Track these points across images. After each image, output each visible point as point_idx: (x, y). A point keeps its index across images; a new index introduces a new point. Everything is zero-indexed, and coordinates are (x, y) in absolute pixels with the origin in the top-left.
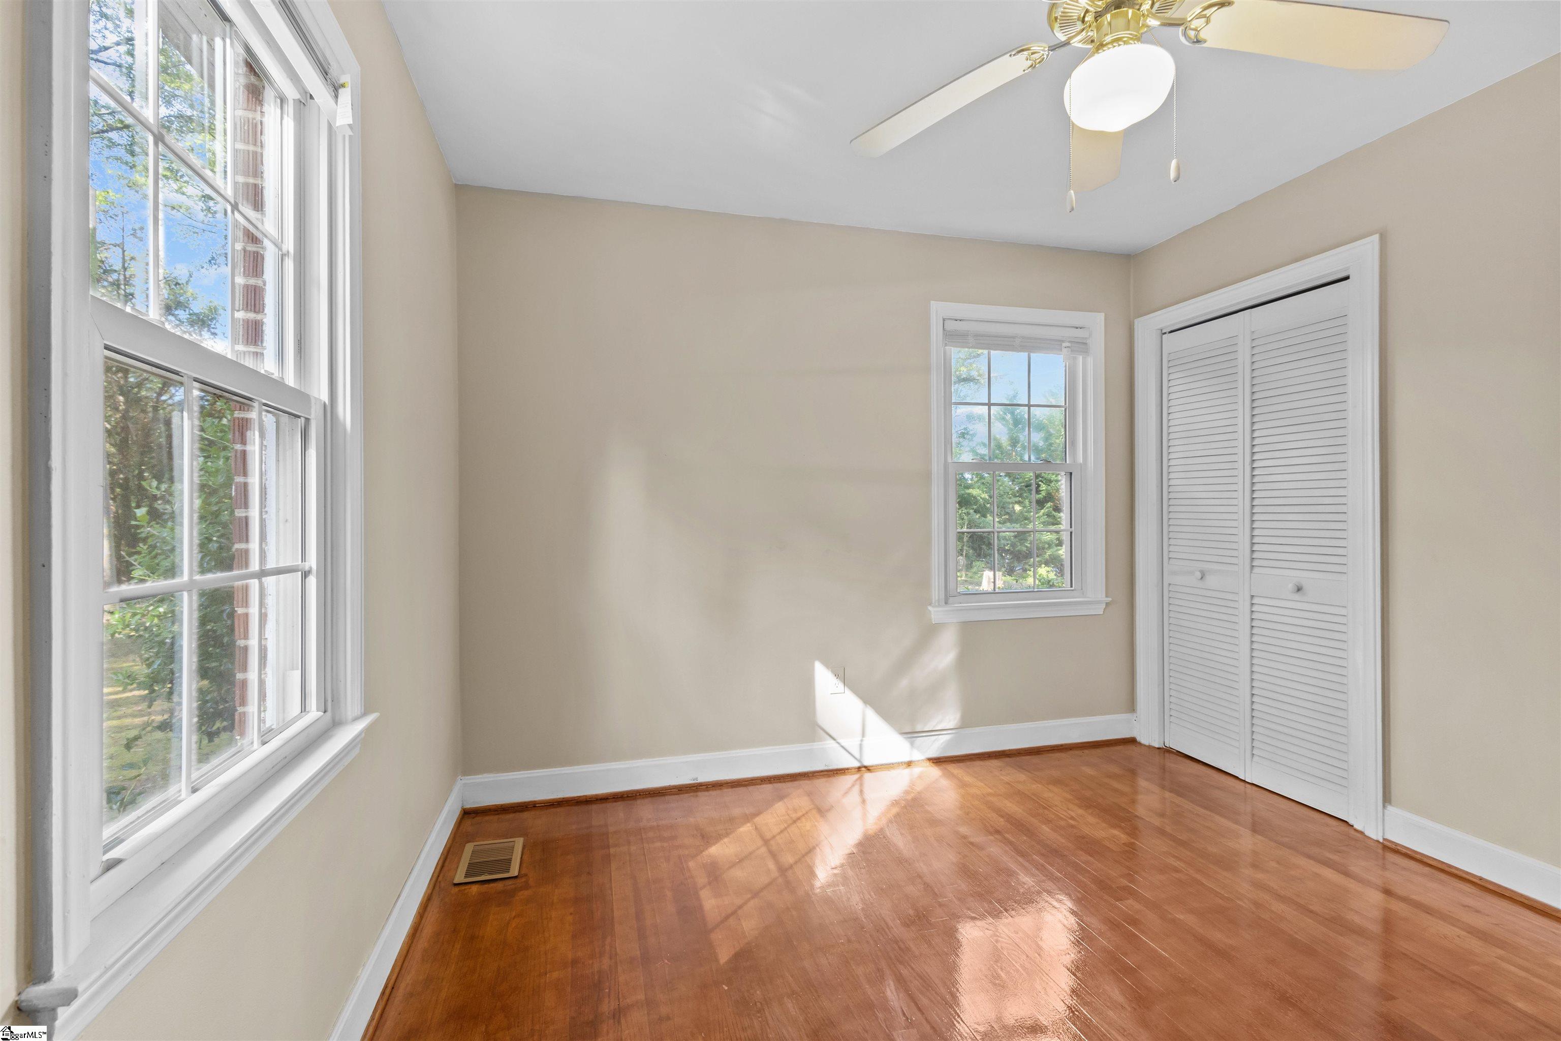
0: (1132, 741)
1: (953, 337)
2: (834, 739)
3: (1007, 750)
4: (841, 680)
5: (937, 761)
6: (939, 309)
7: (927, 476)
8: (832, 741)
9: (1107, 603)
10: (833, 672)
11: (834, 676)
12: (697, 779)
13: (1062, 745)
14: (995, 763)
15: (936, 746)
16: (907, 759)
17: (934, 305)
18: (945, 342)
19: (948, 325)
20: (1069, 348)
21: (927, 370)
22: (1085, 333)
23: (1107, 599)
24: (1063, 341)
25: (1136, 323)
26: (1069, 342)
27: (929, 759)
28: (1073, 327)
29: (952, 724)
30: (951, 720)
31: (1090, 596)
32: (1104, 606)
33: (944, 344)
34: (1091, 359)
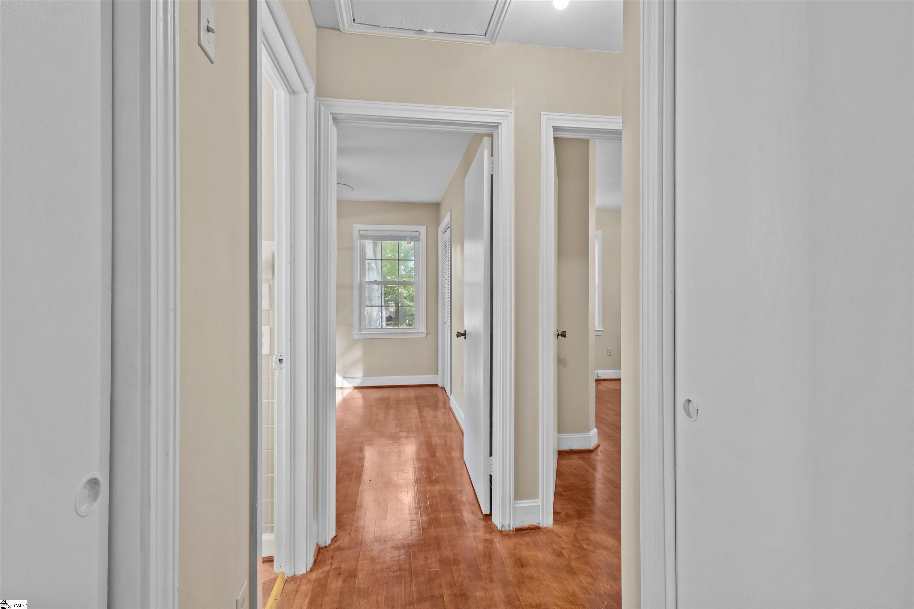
0: (436, 385)
1: (362, 237)
5: (356, 388)
6: (357, 227)
7: (352, 286)
14: (374, 389)
15: (358, 382)
17: (355, 226)
18: (359, 238)
19: (362, 232)
20: (410, 239)
21: (353, 248)
22: (418, 233)
23: (427, 332)
24: (408, 237)
25: (439, 229)
26: (411, 237)
27: (354, 387)
28: (413, 231)
29: (361, 375)
30: (360, 374)
31: (421, 331)
32: (425, 334)
33: (359, 239)
34: (420, 243)
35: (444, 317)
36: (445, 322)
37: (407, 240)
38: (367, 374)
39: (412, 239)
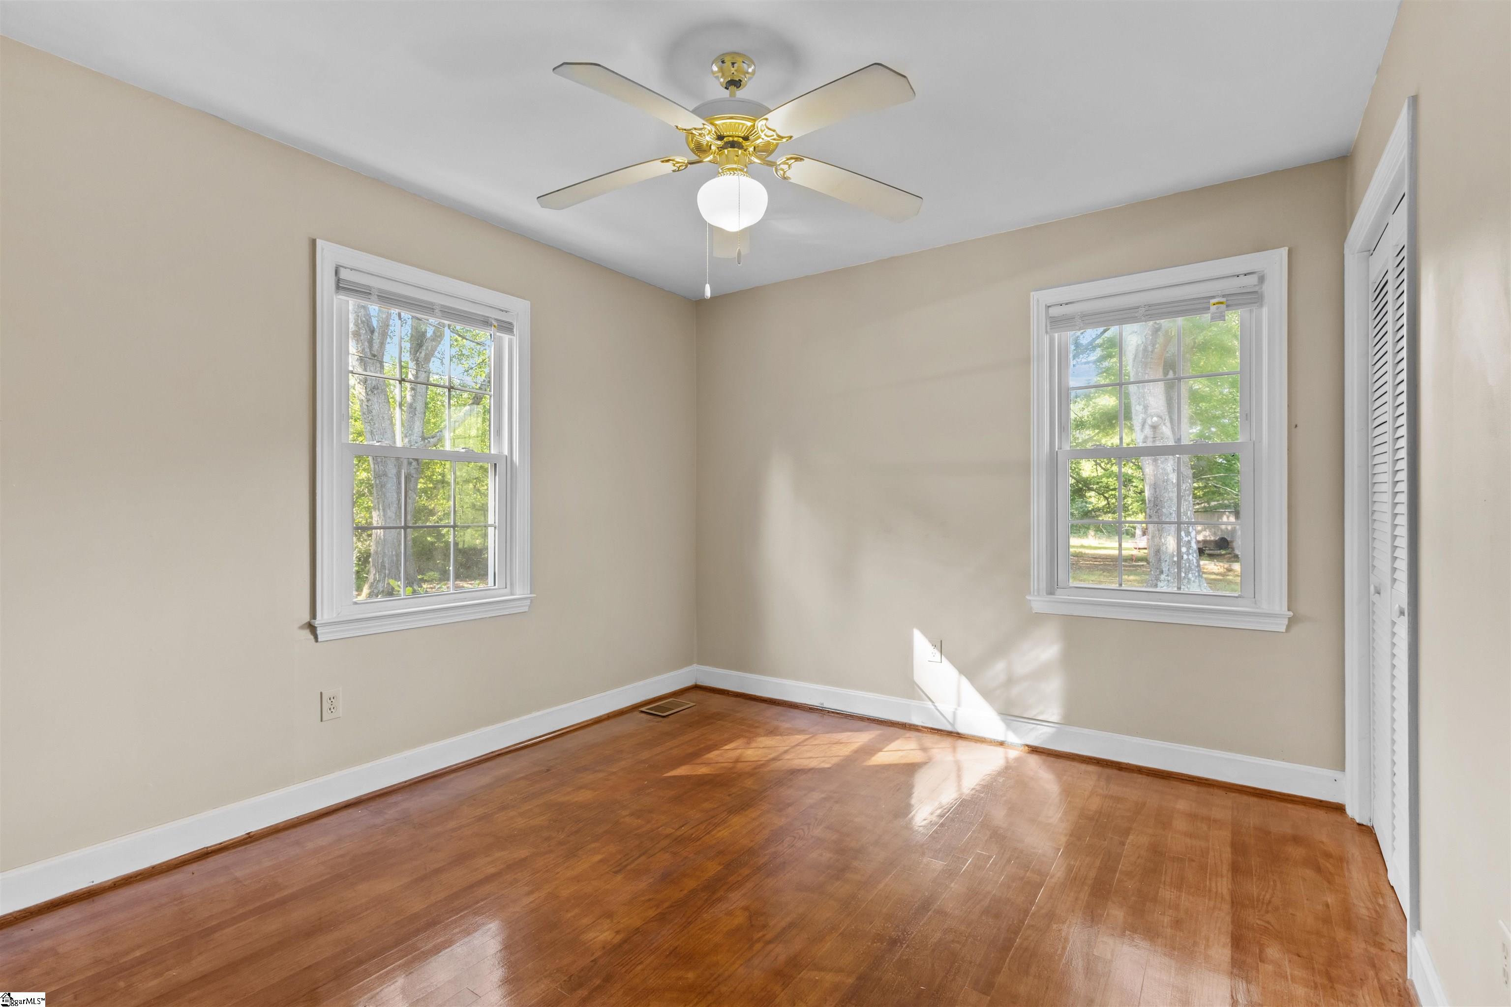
0: (1339, 809)
1: (1057, 323)
2: (933, 702)
3: (1124, 763)
4: (938, 650)
5: (1034, 750)
6: (1040, 299)
7: (1025, 468)
8: (930, 703)
9: (1289, 618)
10: (930, 641)
11: (931, 645)
12: (823, 704)
13: (1207, 780)
14: (1091, 768)
15: (1039, 736)
16: (1001, 738)
17: (1034, 296)
18: (1048, 330)
19: (1054, 312)
20: (1221, 303)
21: (1027, 361)
22: (1253, 280)
23: (1291, 614)
24: (1213, 297)
25: (1345, 246)
26: (1224, 296)
27: (1028, 746)
28: (1234, 276)
29: (1055, 718)
30: (1053, 713)
31: (1265, 607)
32: (1286, 622)
33: (1047, 332)
34: (1265, 310)
35: (1374, 567)
36: (1375, 587)
37: (1209, 308)
38: (1070, 718)
39: (1231, 301)
